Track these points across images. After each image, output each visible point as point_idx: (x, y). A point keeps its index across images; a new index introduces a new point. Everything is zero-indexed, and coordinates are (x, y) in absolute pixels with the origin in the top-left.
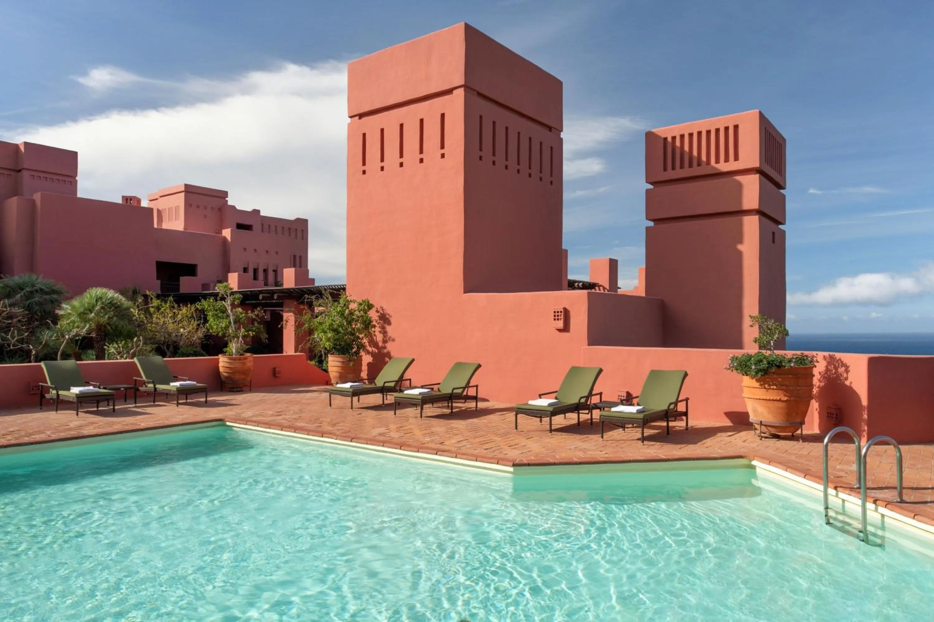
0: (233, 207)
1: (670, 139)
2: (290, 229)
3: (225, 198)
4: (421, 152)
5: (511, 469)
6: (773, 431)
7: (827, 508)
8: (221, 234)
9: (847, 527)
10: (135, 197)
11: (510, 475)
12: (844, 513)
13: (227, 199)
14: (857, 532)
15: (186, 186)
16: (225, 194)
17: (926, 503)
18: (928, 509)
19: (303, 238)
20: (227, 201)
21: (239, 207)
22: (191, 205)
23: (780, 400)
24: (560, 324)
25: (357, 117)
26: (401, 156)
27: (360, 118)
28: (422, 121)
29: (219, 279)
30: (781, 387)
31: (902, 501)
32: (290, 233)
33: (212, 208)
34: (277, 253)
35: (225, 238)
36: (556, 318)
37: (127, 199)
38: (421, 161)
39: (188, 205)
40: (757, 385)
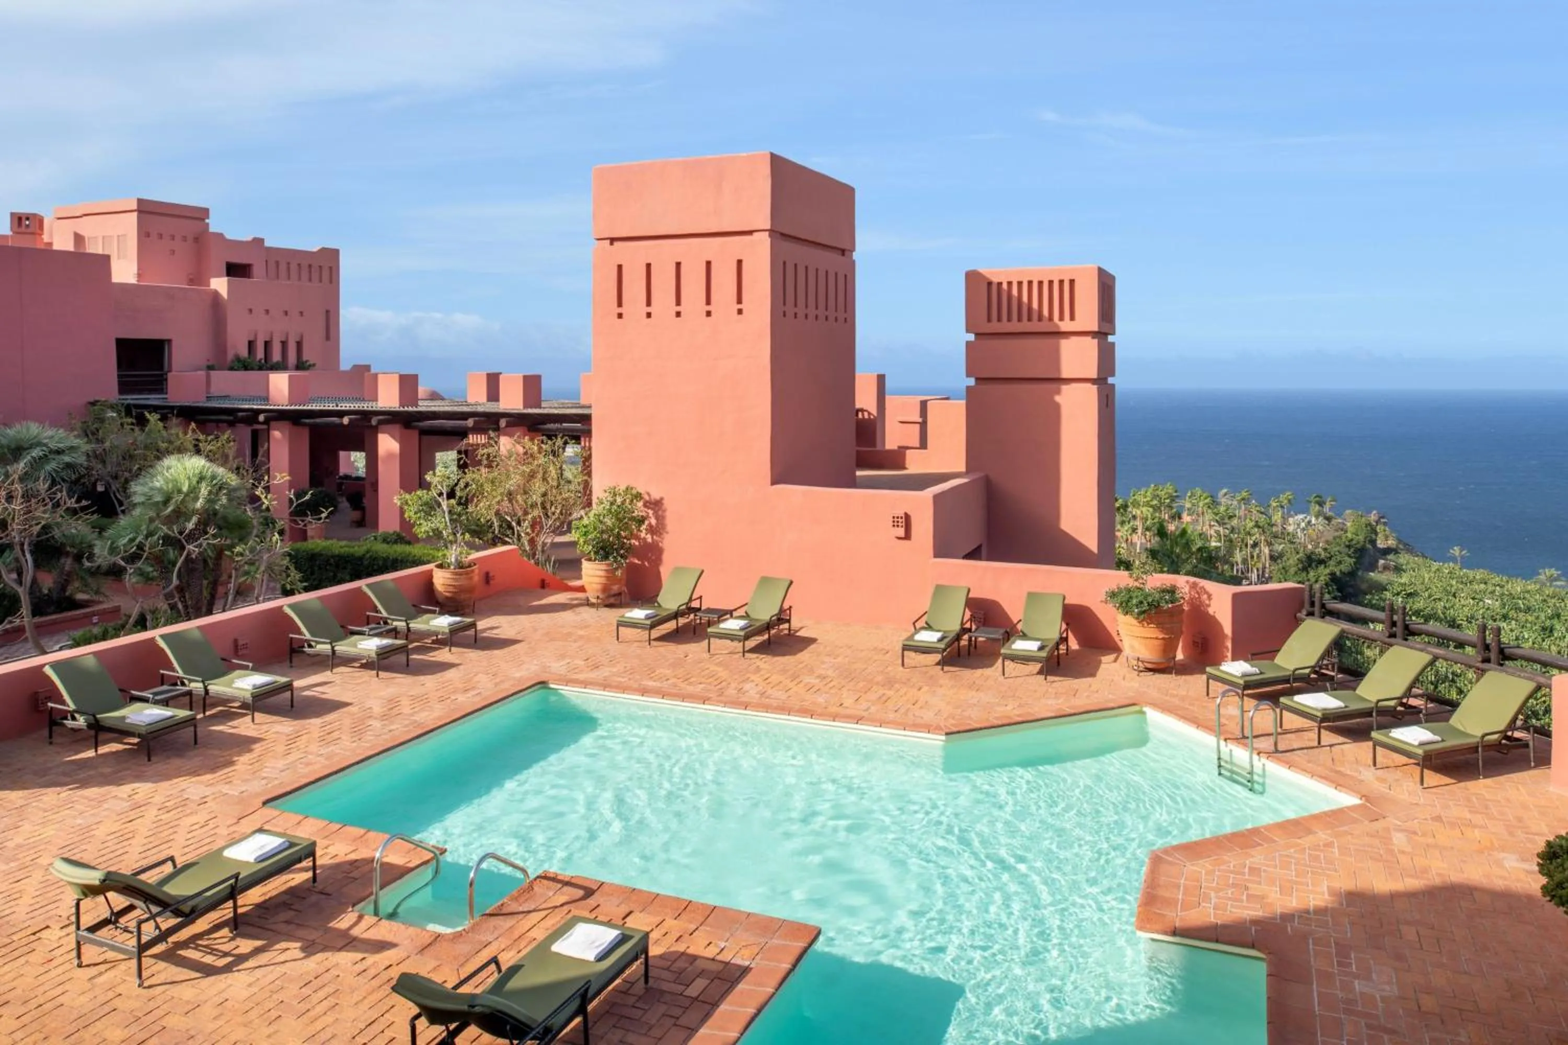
0: (220, 236)
1: (1005, 286)
2: (310, 266)
3: (203, 220)
4: (708, 302)
5: (943, 738)
6: (1149, 666)
7: (1219, 759)
8: (209, 286)
9: (1234, 776)
10: (35, 215)
11: (942, 743)
12: (1232, 763)
13: (207, 221)
14: (1245, 782)
15: (140, 201)
16: (205, 212)
17: (1293, 750)
18: (1297, 759)
19: (331, 282)
20: (208, 224)
21: (229, 236)
22: (148, 235)
23: (1157, 638)
24: (901, 532)
25: (608, 242)
26: (678, 303)
27: (612, 244)
28: (709, 264)
29: (210, 363)
30: (1160, 626)
31: (1277, 751)
32: (310, 272)
33: (185, 239)
34: (301, 313)
35: (216, 294)
36: (895, 525)
37: (20, 219)
38: (709, 314)
39: (144, 234)
40: (1135, 622)
